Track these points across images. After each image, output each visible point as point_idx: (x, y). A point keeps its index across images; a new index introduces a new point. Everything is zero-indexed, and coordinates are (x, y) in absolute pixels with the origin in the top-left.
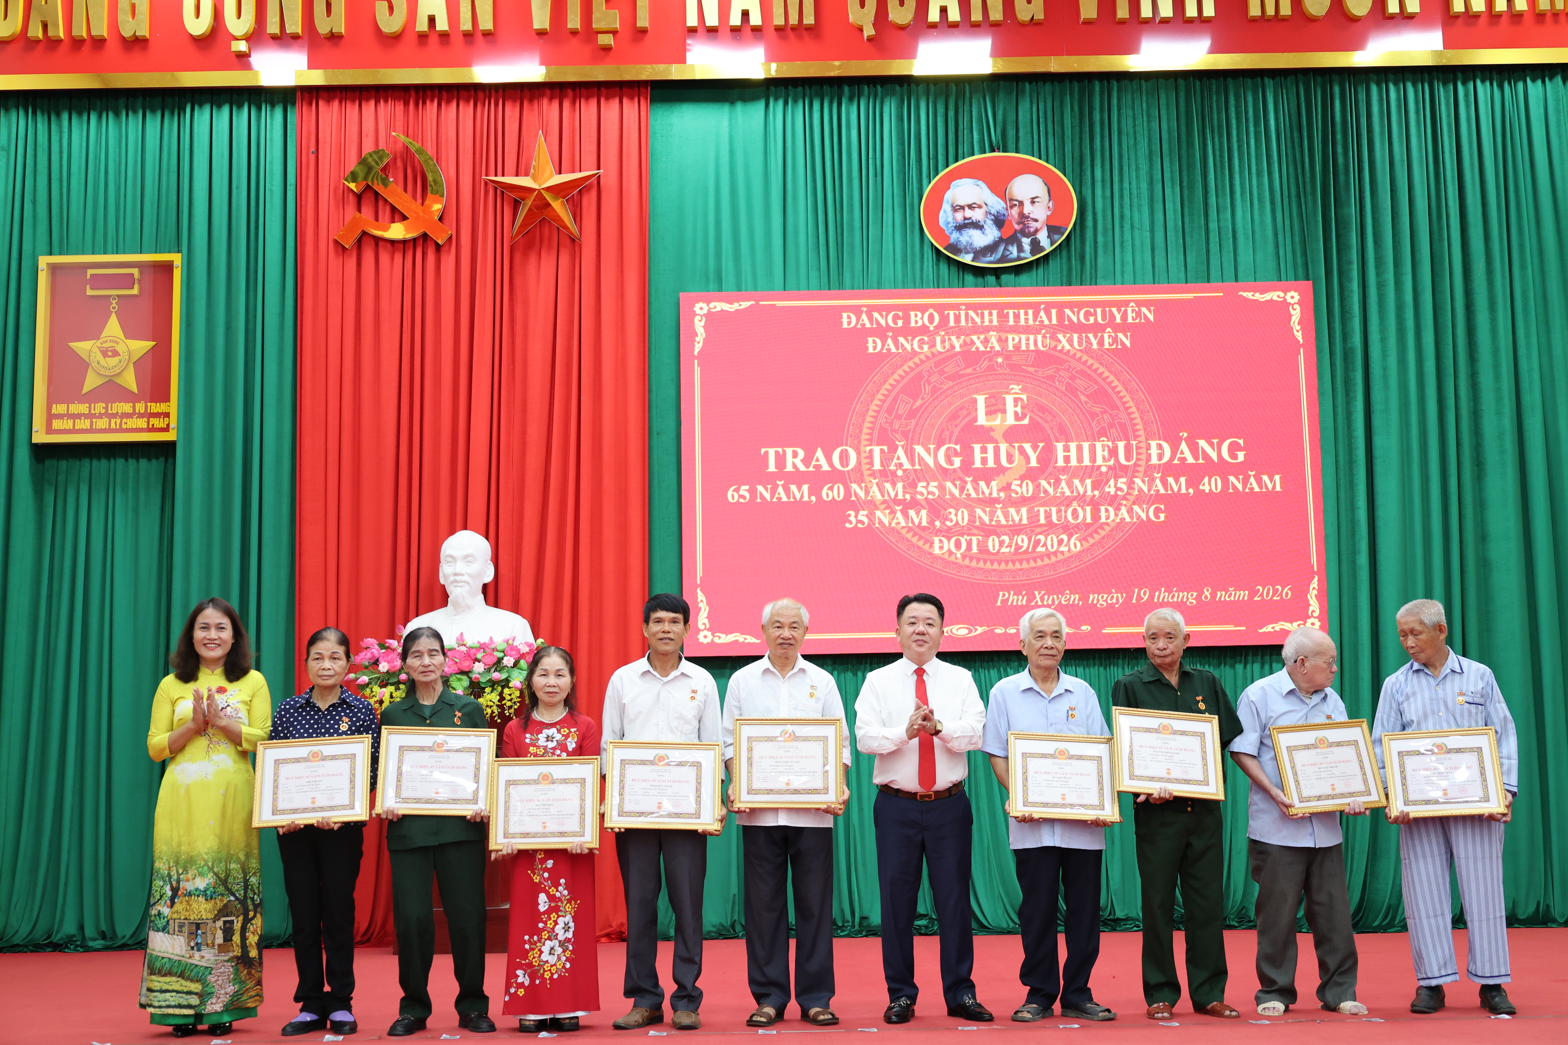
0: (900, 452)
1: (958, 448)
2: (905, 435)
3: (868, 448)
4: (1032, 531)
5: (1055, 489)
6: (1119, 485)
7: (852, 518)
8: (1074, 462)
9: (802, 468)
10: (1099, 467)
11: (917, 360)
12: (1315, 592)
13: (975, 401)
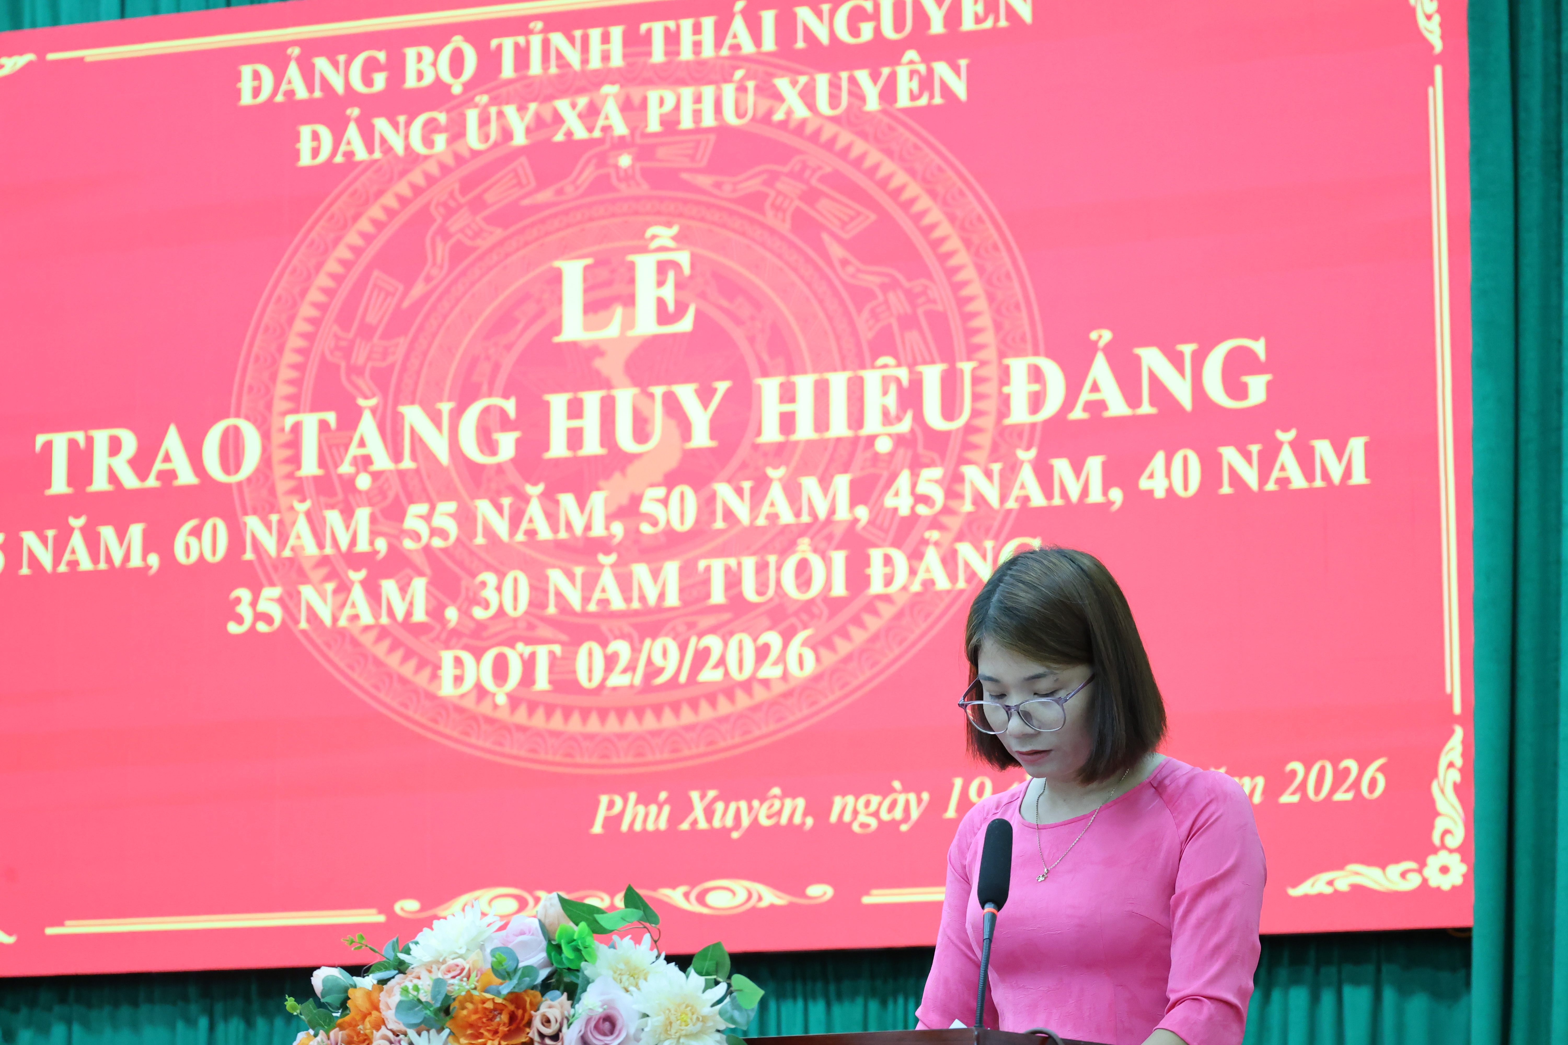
0: (367, 426)
1: (510, 406)
2: (381, 379)
3: (290, 420)
4: (691, 626)
5: (755, 505)
6: (923, 488)
7: (244, 610)
8: (805, 431)
9: (130, 480)
10: (871, 440)
11: (417, 177)
12: (1455, 776)
13: (557, 278)
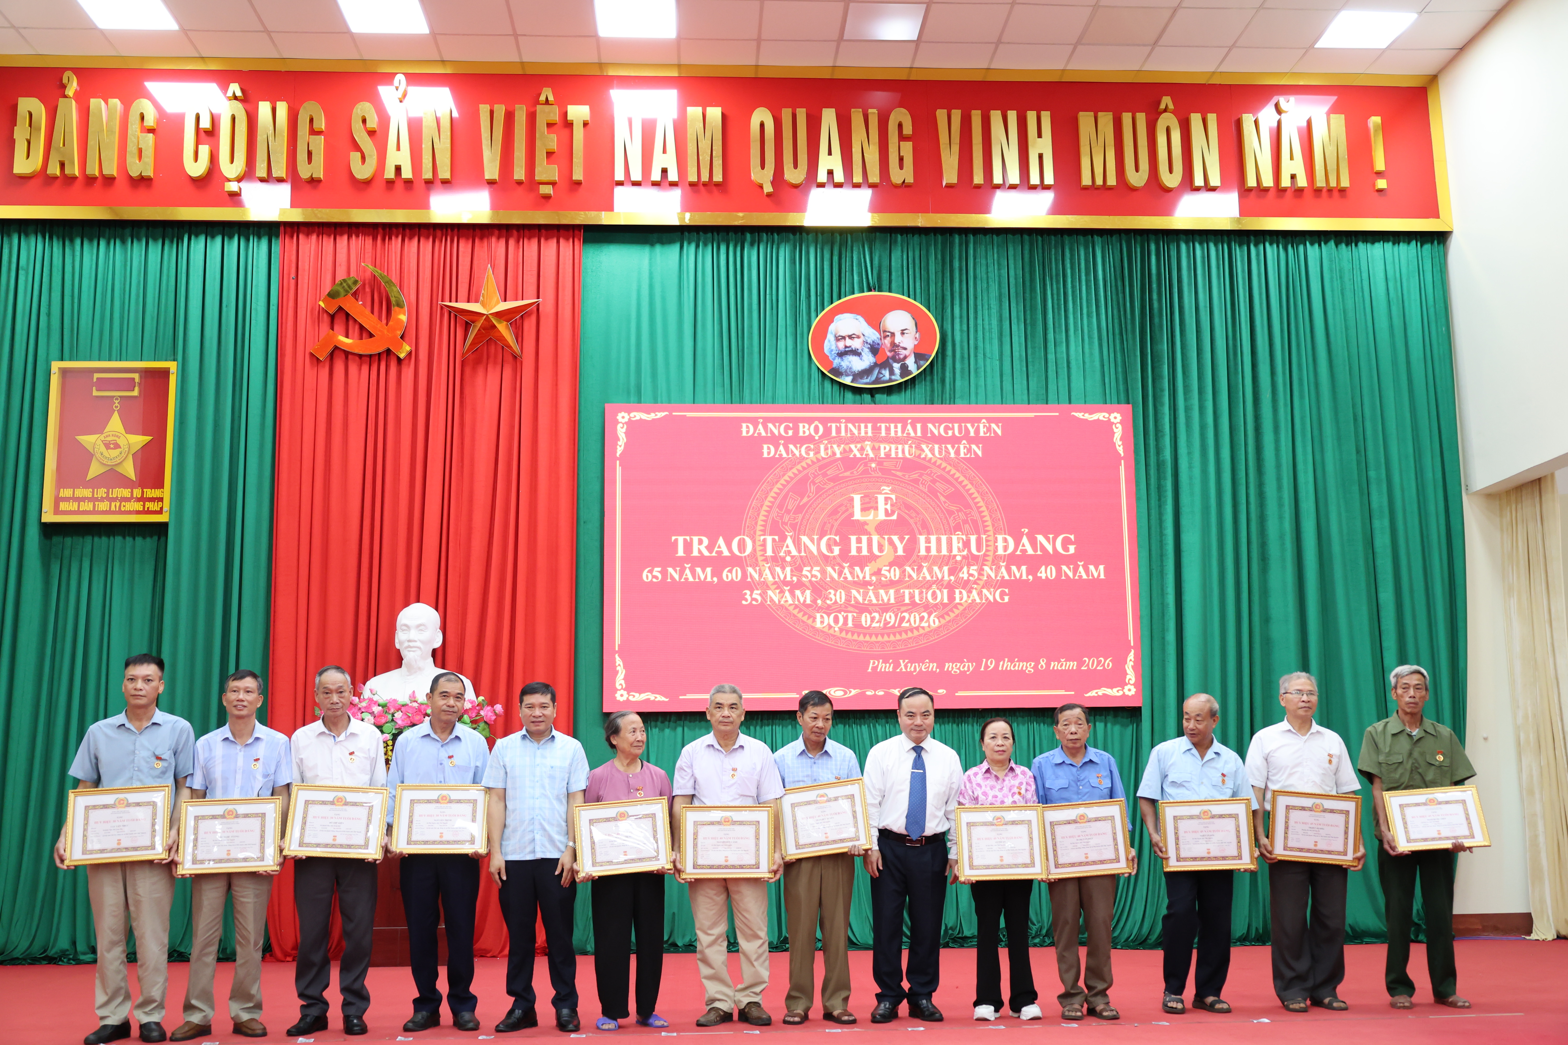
0: (789, 541)
1: (837, 538)
2: (794, 527)
3: (762, 538)
4: (899, 609)
5: (918, 574)
6: (971, 572)
7: (748, 597)
8: (934, 552)
9: (706, 553)
10: (955, 556)
11: (804, 464)
12: (1132, 663)
13: (852, 500)
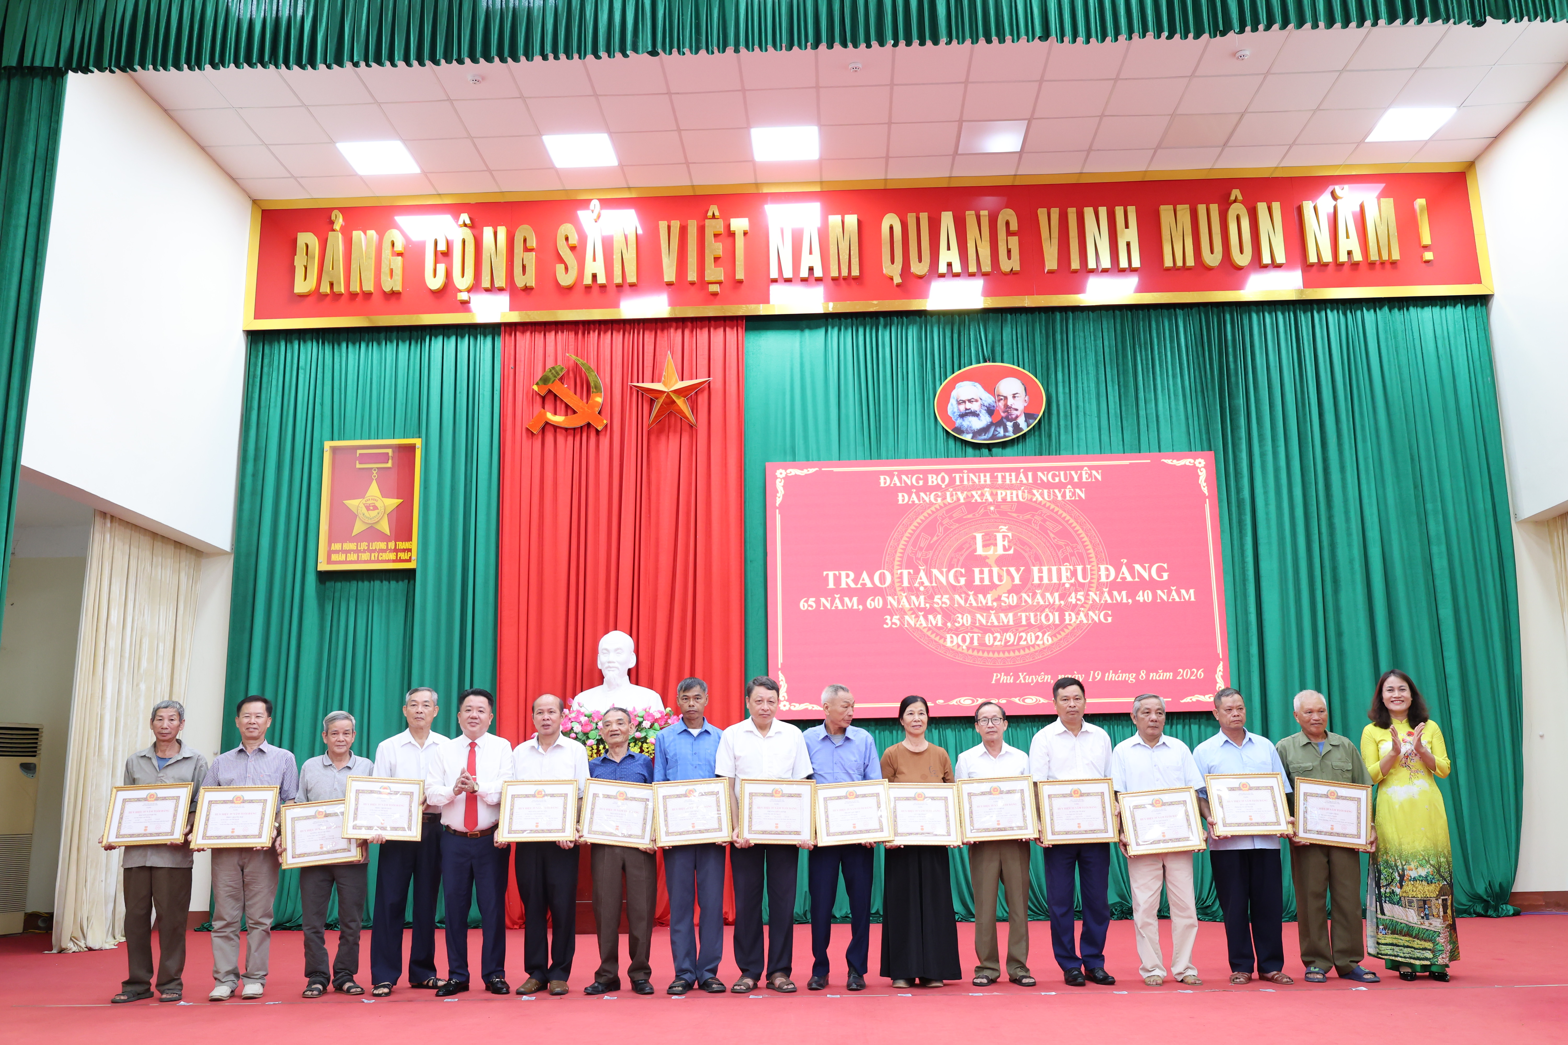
0: (922, 574)
1: (963, 571)
2: (926, 562)
3: (899, 571)
4: (1017, 630)
5: (1033, 600)
6: (1078, 597)
7: (888, 621)
8: (1046, 581)
9: (852, 585)
10: (1064, 584)
11: (933, 509)
12: (1221, 673)
13: (975, 538)
